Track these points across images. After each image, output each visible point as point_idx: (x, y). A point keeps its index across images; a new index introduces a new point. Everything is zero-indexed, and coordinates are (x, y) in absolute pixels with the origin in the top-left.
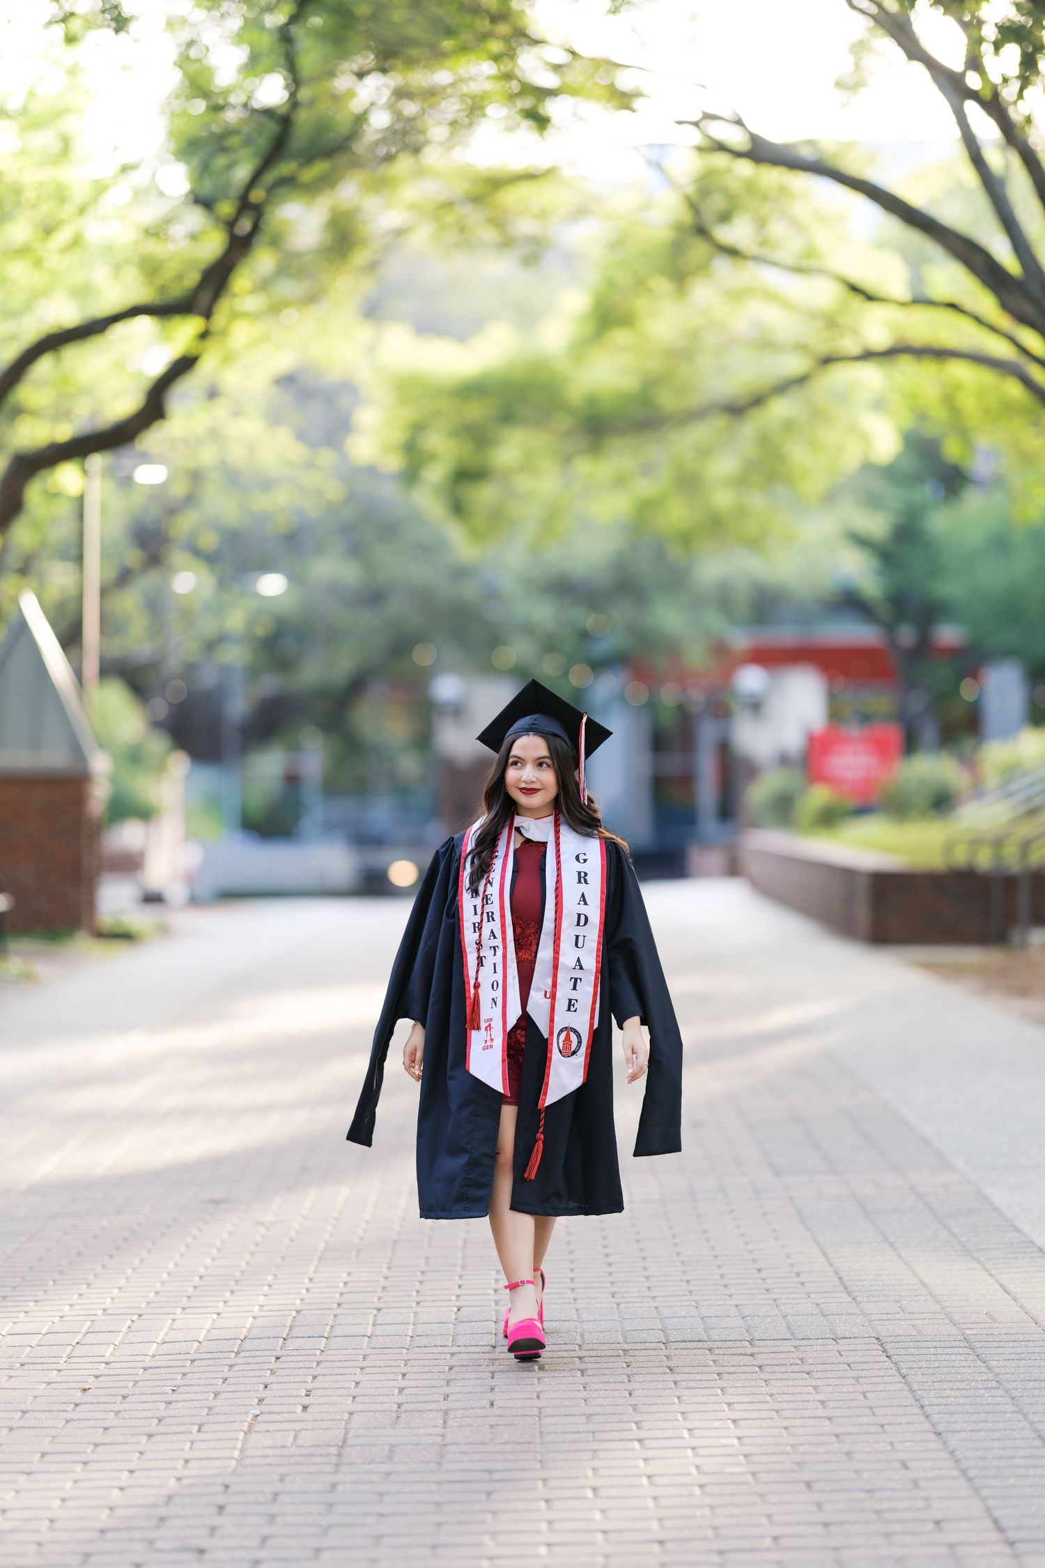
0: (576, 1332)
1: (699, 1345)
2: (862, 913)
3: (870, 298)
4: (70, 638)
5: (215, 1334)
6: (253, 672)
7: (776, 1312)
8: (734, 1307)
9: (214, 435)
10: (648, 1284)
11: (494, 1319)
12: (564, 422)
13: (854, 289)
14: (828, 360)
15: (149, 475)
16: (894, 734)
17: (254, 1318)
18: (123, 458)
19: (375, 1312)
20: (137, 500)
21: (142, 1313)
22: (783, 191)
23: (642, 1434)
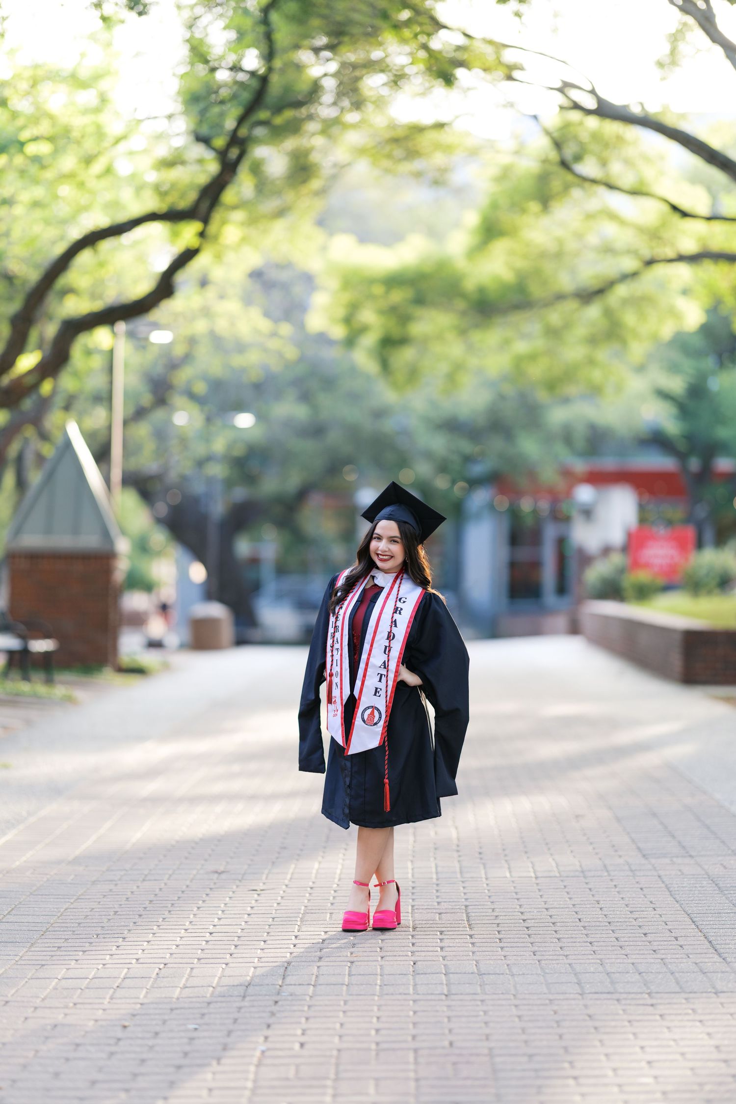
0: (510, 984)
1: (609, 996)
2: (676, 661)
3: (685, 214)
4: (102, 455)
5: (225, 981)
6: (229, 484)
7: (665, 969)
8: (631, 965)
9: (206, 312)
10: (560, 944)
11: (444, 972)
12: (461, 304)
13: (675, 208)
14: (650, 263)
15: (160, 337)
16: (690, 532)
17: (255, 968)
18: (140, 324)
19: (349, 964)
20: (150, 356)
21: (166, 962)
22: (620, 139)
23: (576, 1073)
